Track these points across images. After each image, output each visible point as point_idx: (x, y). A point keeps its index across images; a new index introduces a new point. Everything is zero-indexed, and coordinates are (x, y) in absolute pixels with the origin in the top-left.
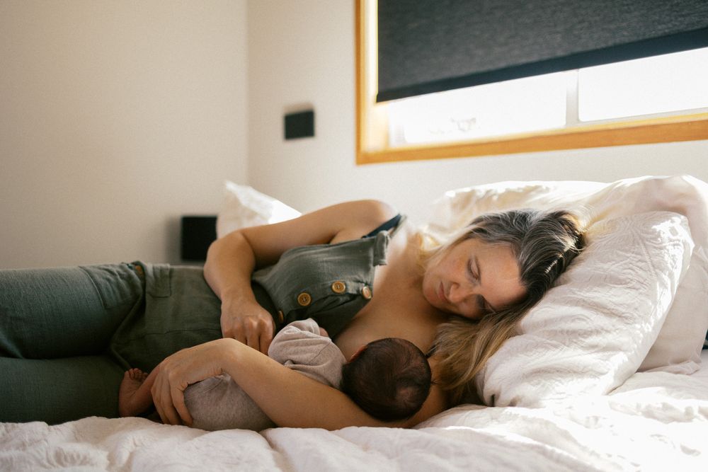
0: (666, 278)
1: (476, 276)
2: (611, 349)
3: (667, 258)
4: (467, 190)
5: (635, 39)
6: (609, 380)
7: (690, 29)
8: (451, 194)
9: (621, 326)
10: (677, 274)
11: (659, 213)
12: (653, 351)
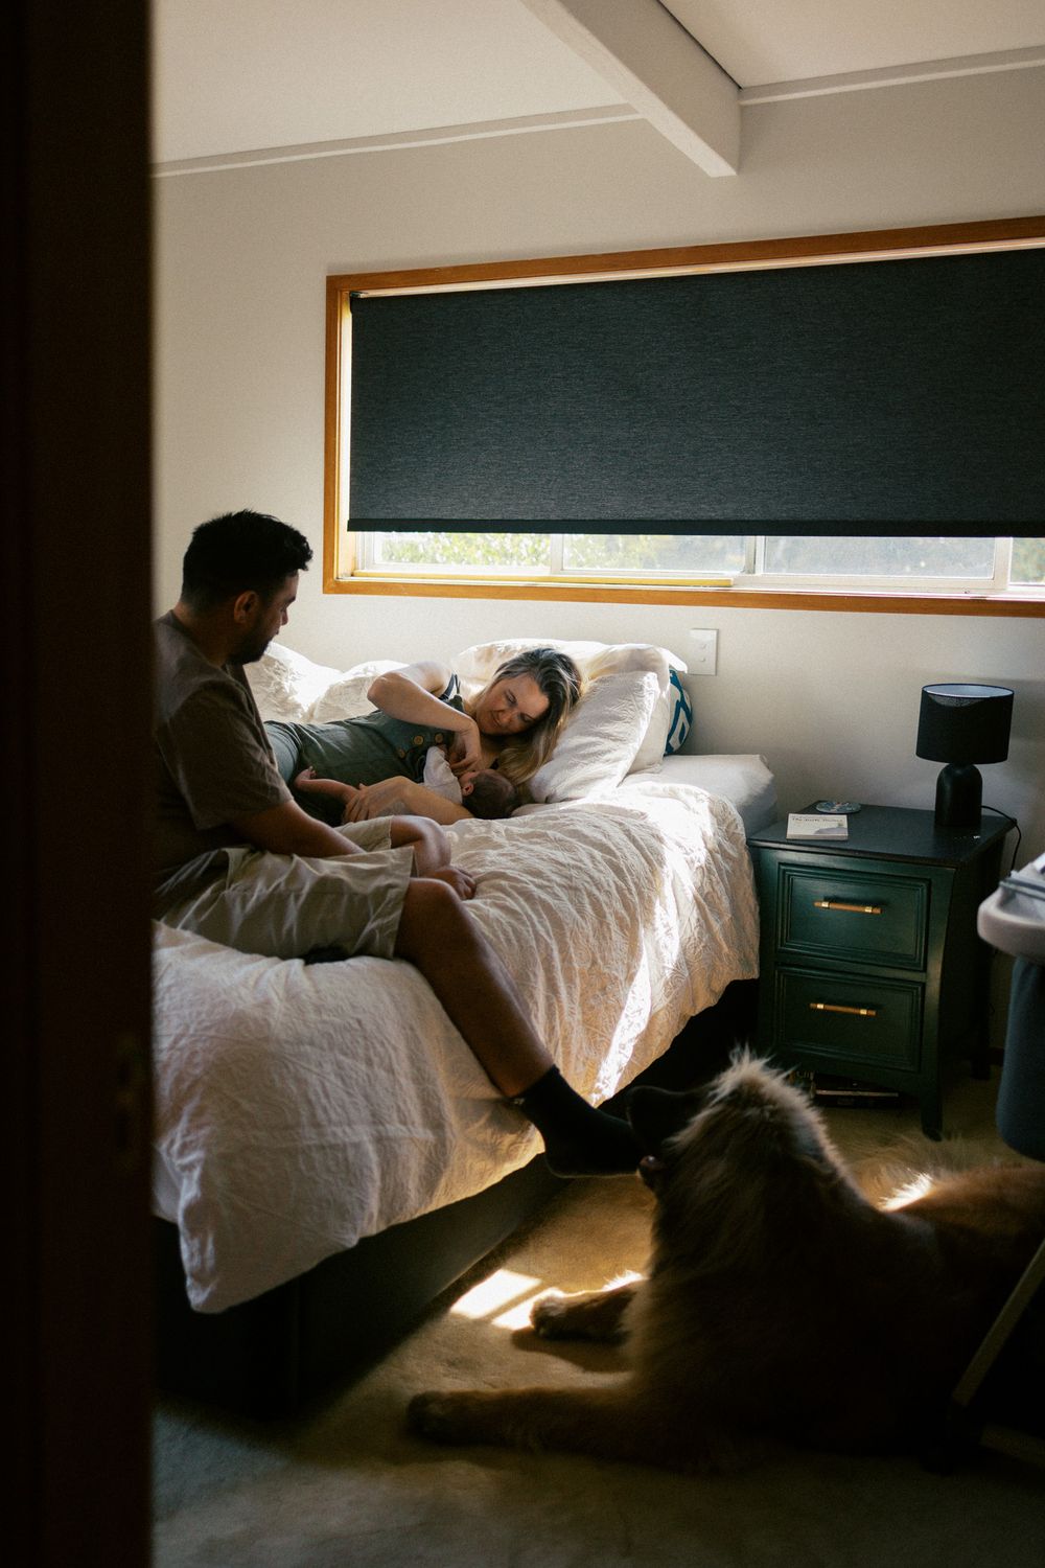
0: (645, 714)
1: (513, 702)
2: (617, 760)
3: (646, 703)
4: (489, 645)
5: (616, 517)
6: (619, 778)
7: (658, 518)
8: (474, 649)
9: (622, 746)
10: (651, 711)
11: (640, 672)
12: (636, 761)
